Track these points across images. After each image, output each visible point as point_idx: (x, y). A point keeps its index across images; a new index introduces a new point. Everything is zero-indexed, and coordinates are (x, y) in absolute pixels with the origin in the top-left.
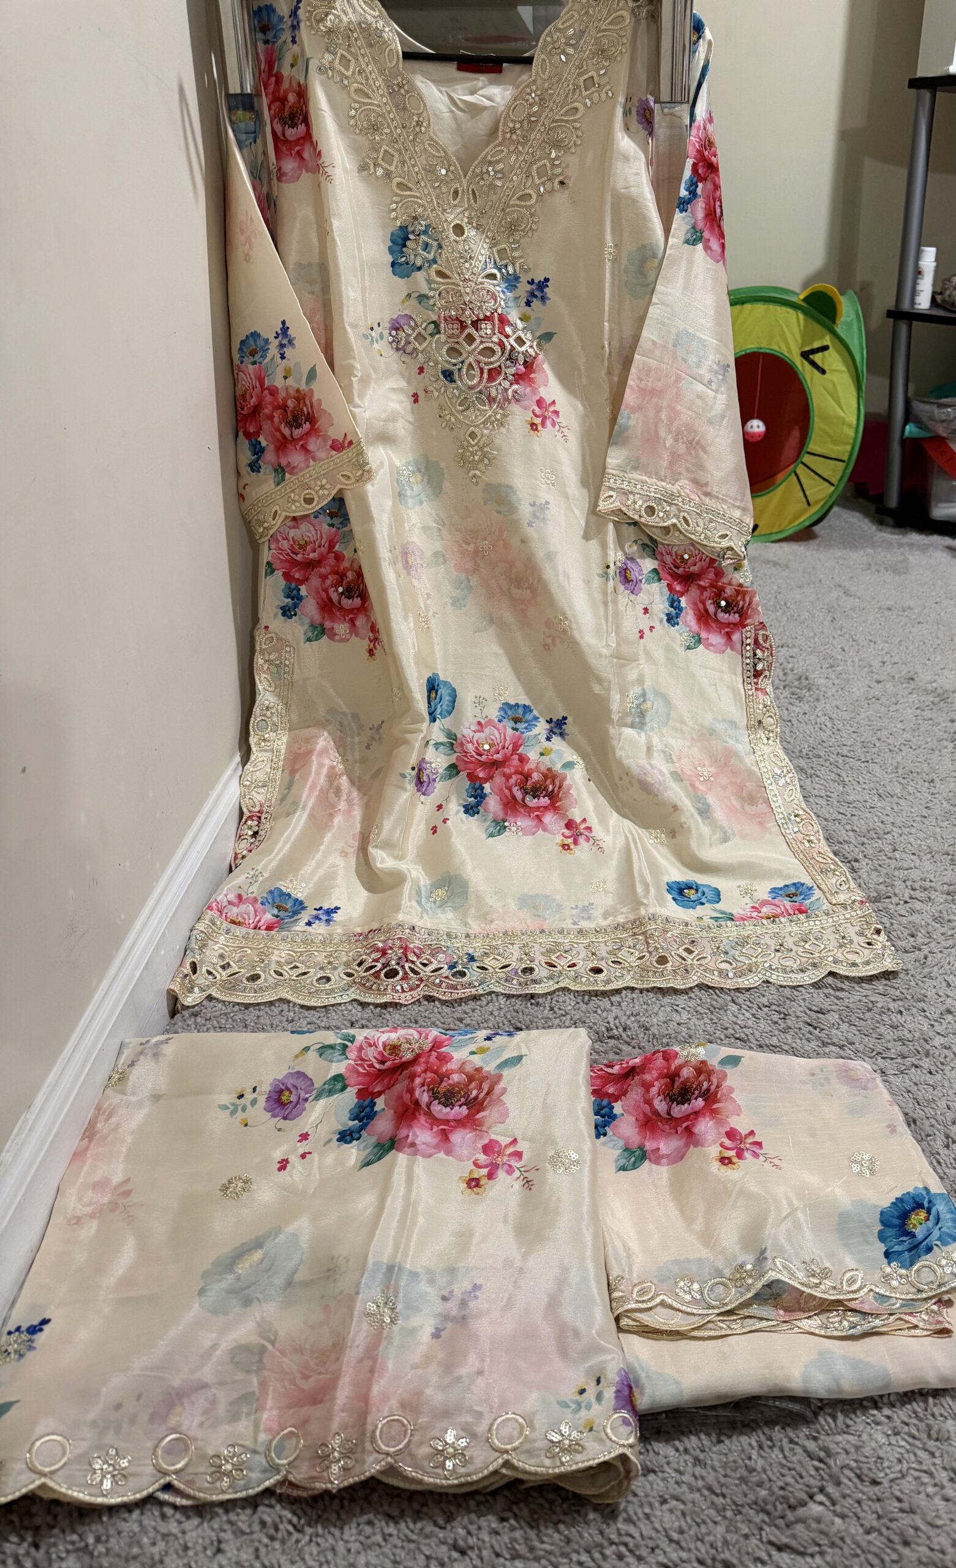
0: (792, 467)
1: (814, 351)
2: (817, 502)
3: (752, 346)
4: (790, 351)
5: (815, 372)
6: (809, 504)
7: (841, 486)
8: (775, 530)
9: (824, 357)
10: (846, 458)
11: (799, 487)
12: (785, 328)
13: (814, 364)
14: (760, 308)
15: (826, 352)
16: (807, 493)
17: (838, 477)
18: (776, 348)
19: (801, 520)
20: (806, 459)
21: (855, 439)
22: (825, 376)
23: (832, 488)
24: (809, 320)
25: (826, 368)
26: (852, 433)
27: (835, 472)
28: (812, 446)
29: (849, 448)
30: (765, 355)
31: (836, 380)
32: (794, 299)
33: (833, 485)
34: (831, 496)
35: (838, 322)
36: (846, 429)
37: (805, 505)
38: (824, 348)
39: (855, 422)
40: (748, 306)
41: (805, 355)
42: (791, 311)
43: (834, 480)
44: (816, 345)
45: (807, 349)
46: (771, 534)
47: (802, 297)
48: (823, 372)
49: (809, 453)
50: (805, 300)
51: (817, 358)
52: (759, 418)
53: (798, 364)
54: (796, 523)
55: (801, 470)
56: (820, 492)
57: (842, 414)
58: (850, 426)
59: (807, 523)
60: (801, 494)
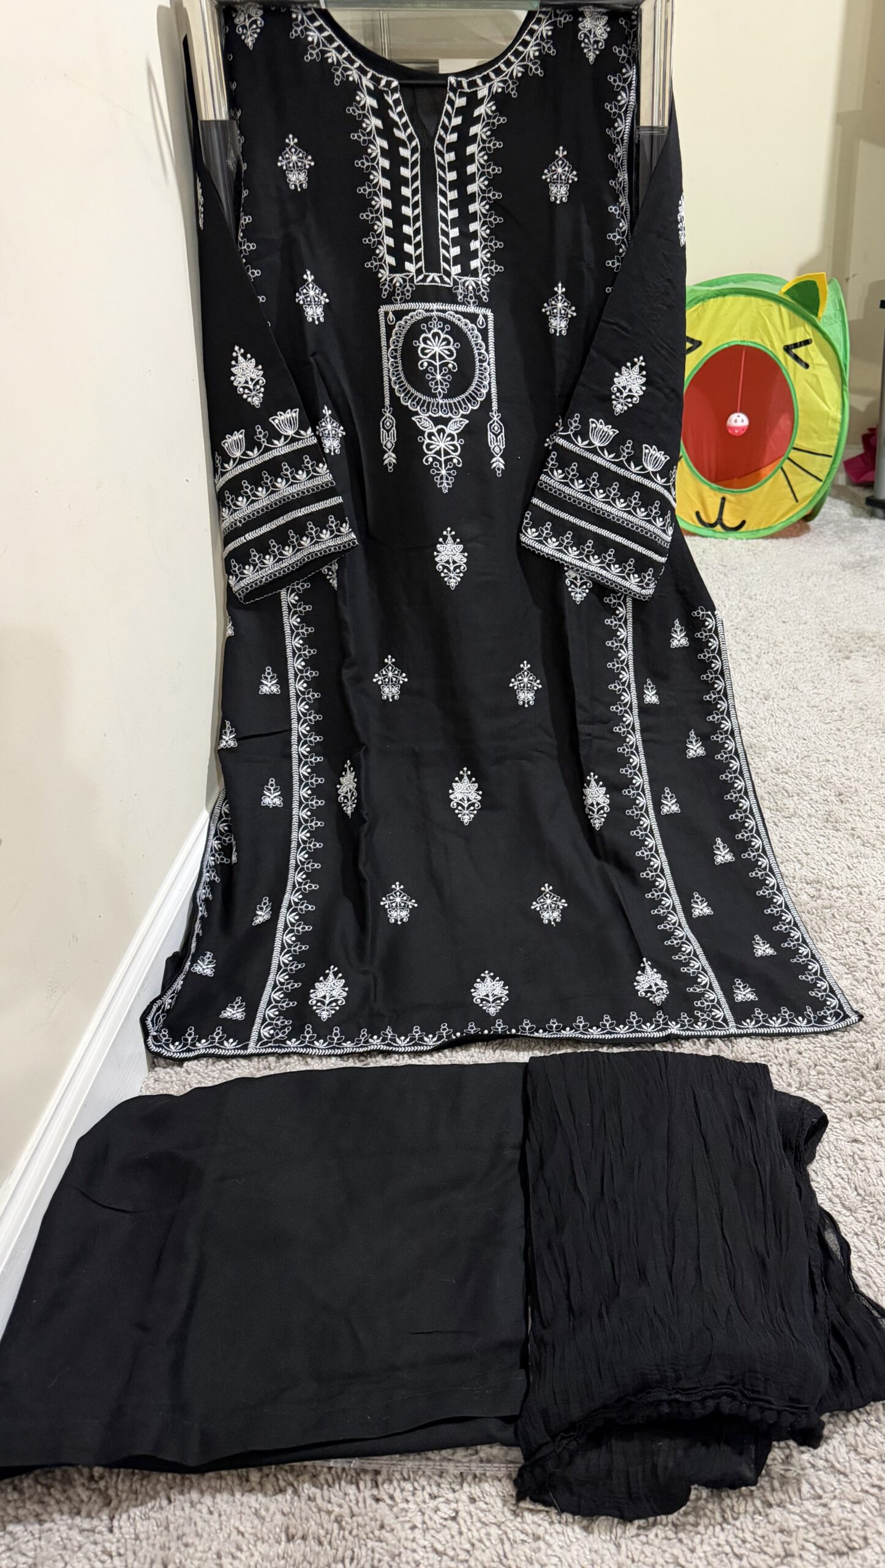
0: (777, 464)
1: (796, 346)
2: (805, 499)
3: (736, 339)
4: (773, 346)
5: (798, 365)
6: (797, 501)
7: (829, 482)
8: (762, 527)
9: (807, 350)
10: (832, 453)
11: (786, 483)
12: (767, 321)
13: (796, 358)
14: (742, 298)
15: (809, 346)
16: (795, 489)
17: (826, 473)
18: (759, 341)
19: (791, 515)
20: (793, 454)
21: (840, 434)
22: (809, 370)
23: (821, 484)
24: (792, 313)
25: (809, 362)
26: (837, 427)
27: (821, 466)
28: (798, 442)
29: (835, 442)
30: (748, 348)
31: (818, 373)
32: (777, 293)
33: (821, 480)
34: (819, 492)
35: (820, 314)
36: (830, 423)
37: (794, 502)
38: (807, 342)
39: (839, 416)
40: (729, 298)
41: (787, 349)
42: (772, 303)
43: (822, 476)
44: (798, 340)
45: (790, 342)
46: (758, 530)
47: (784, 289)
48: (807, 366)
49: (794, 448)
50: (788, 293)
51: (800, 352)
52: (741, 411)
53: (781, 359)
54: (784, 519)
55: (787, 465)
56: (808, 488)
57: (826, 408)
58: (834, 420)
59: (795, 519)
60: (789, 489)
